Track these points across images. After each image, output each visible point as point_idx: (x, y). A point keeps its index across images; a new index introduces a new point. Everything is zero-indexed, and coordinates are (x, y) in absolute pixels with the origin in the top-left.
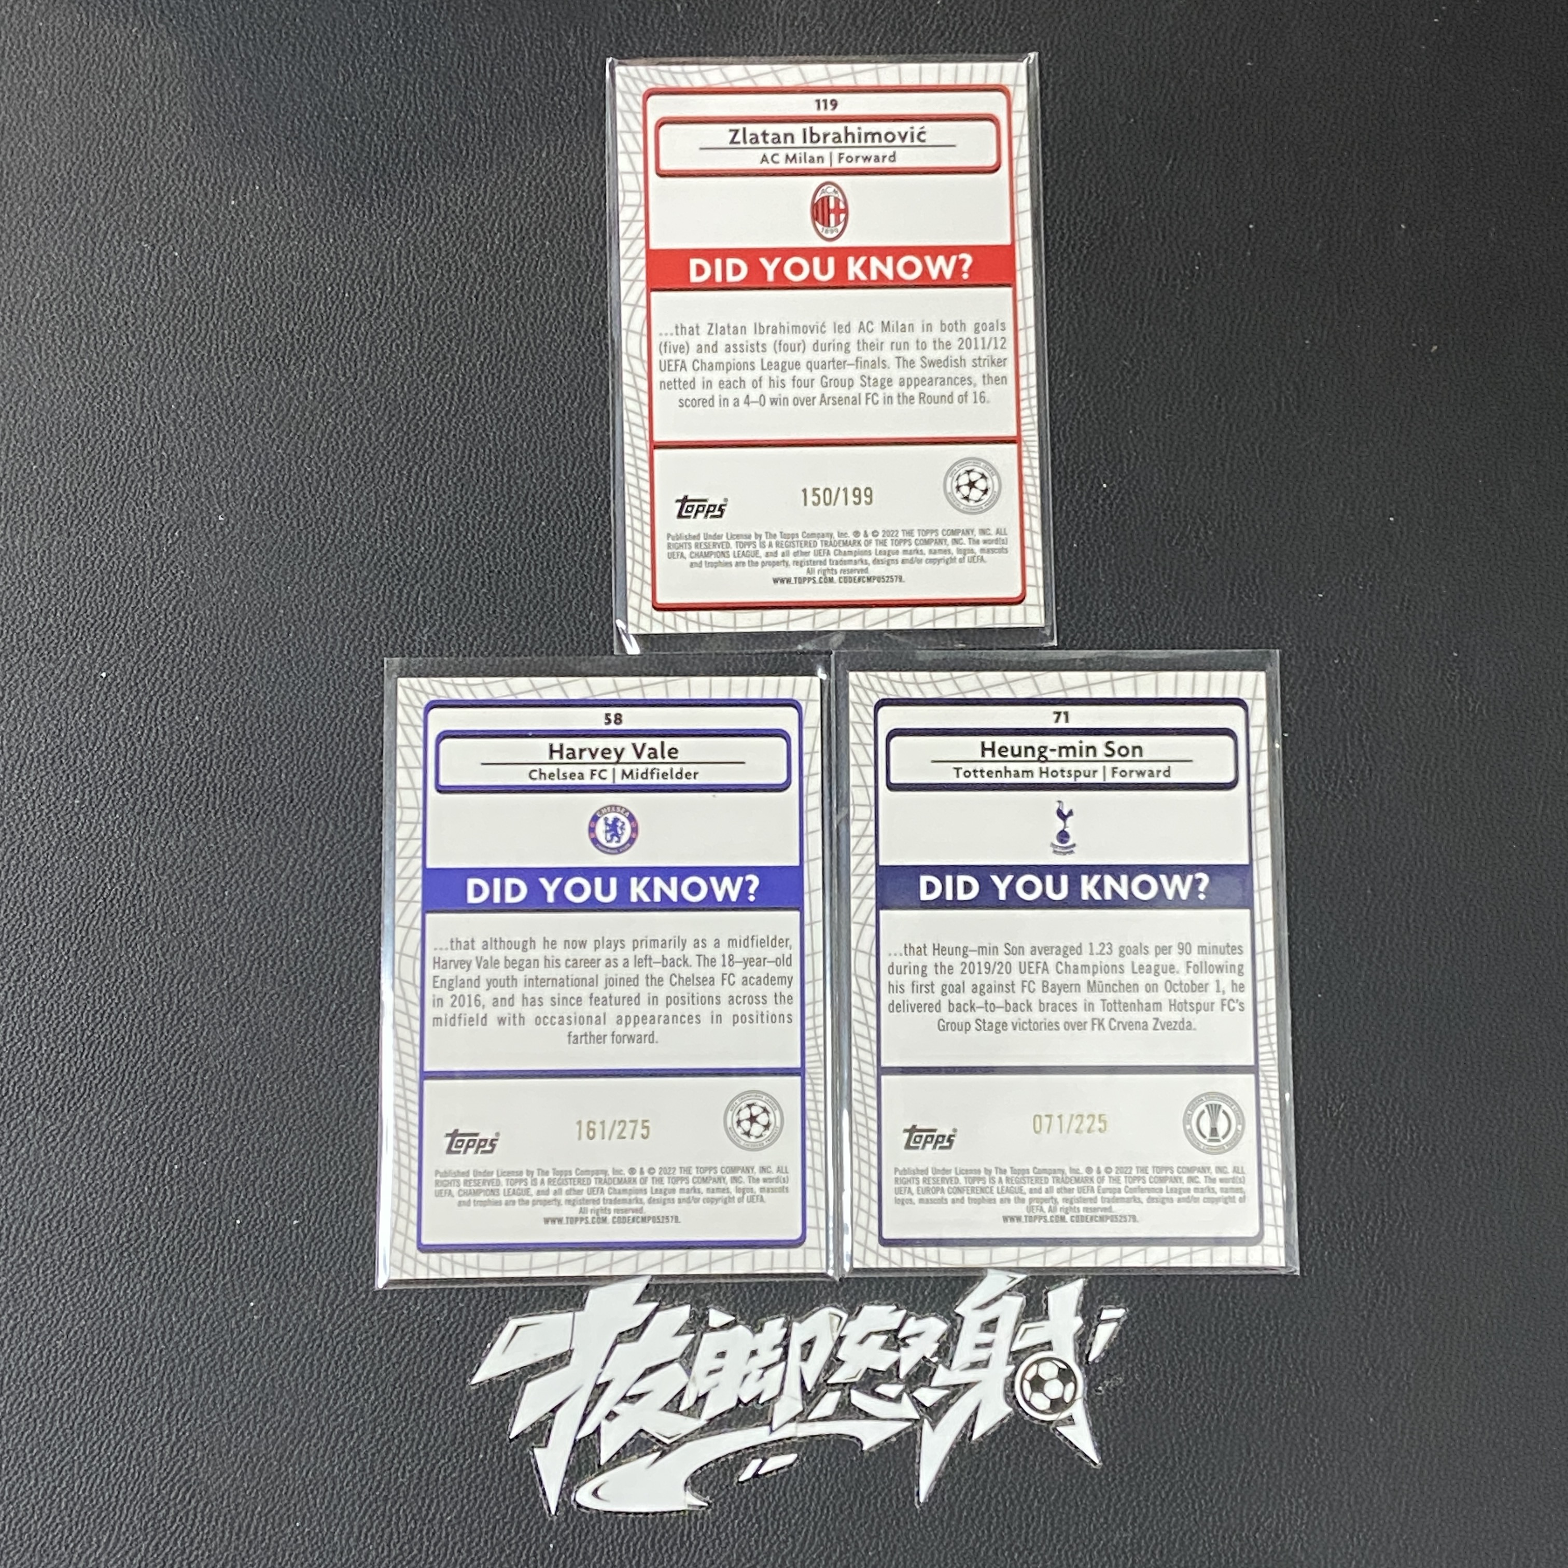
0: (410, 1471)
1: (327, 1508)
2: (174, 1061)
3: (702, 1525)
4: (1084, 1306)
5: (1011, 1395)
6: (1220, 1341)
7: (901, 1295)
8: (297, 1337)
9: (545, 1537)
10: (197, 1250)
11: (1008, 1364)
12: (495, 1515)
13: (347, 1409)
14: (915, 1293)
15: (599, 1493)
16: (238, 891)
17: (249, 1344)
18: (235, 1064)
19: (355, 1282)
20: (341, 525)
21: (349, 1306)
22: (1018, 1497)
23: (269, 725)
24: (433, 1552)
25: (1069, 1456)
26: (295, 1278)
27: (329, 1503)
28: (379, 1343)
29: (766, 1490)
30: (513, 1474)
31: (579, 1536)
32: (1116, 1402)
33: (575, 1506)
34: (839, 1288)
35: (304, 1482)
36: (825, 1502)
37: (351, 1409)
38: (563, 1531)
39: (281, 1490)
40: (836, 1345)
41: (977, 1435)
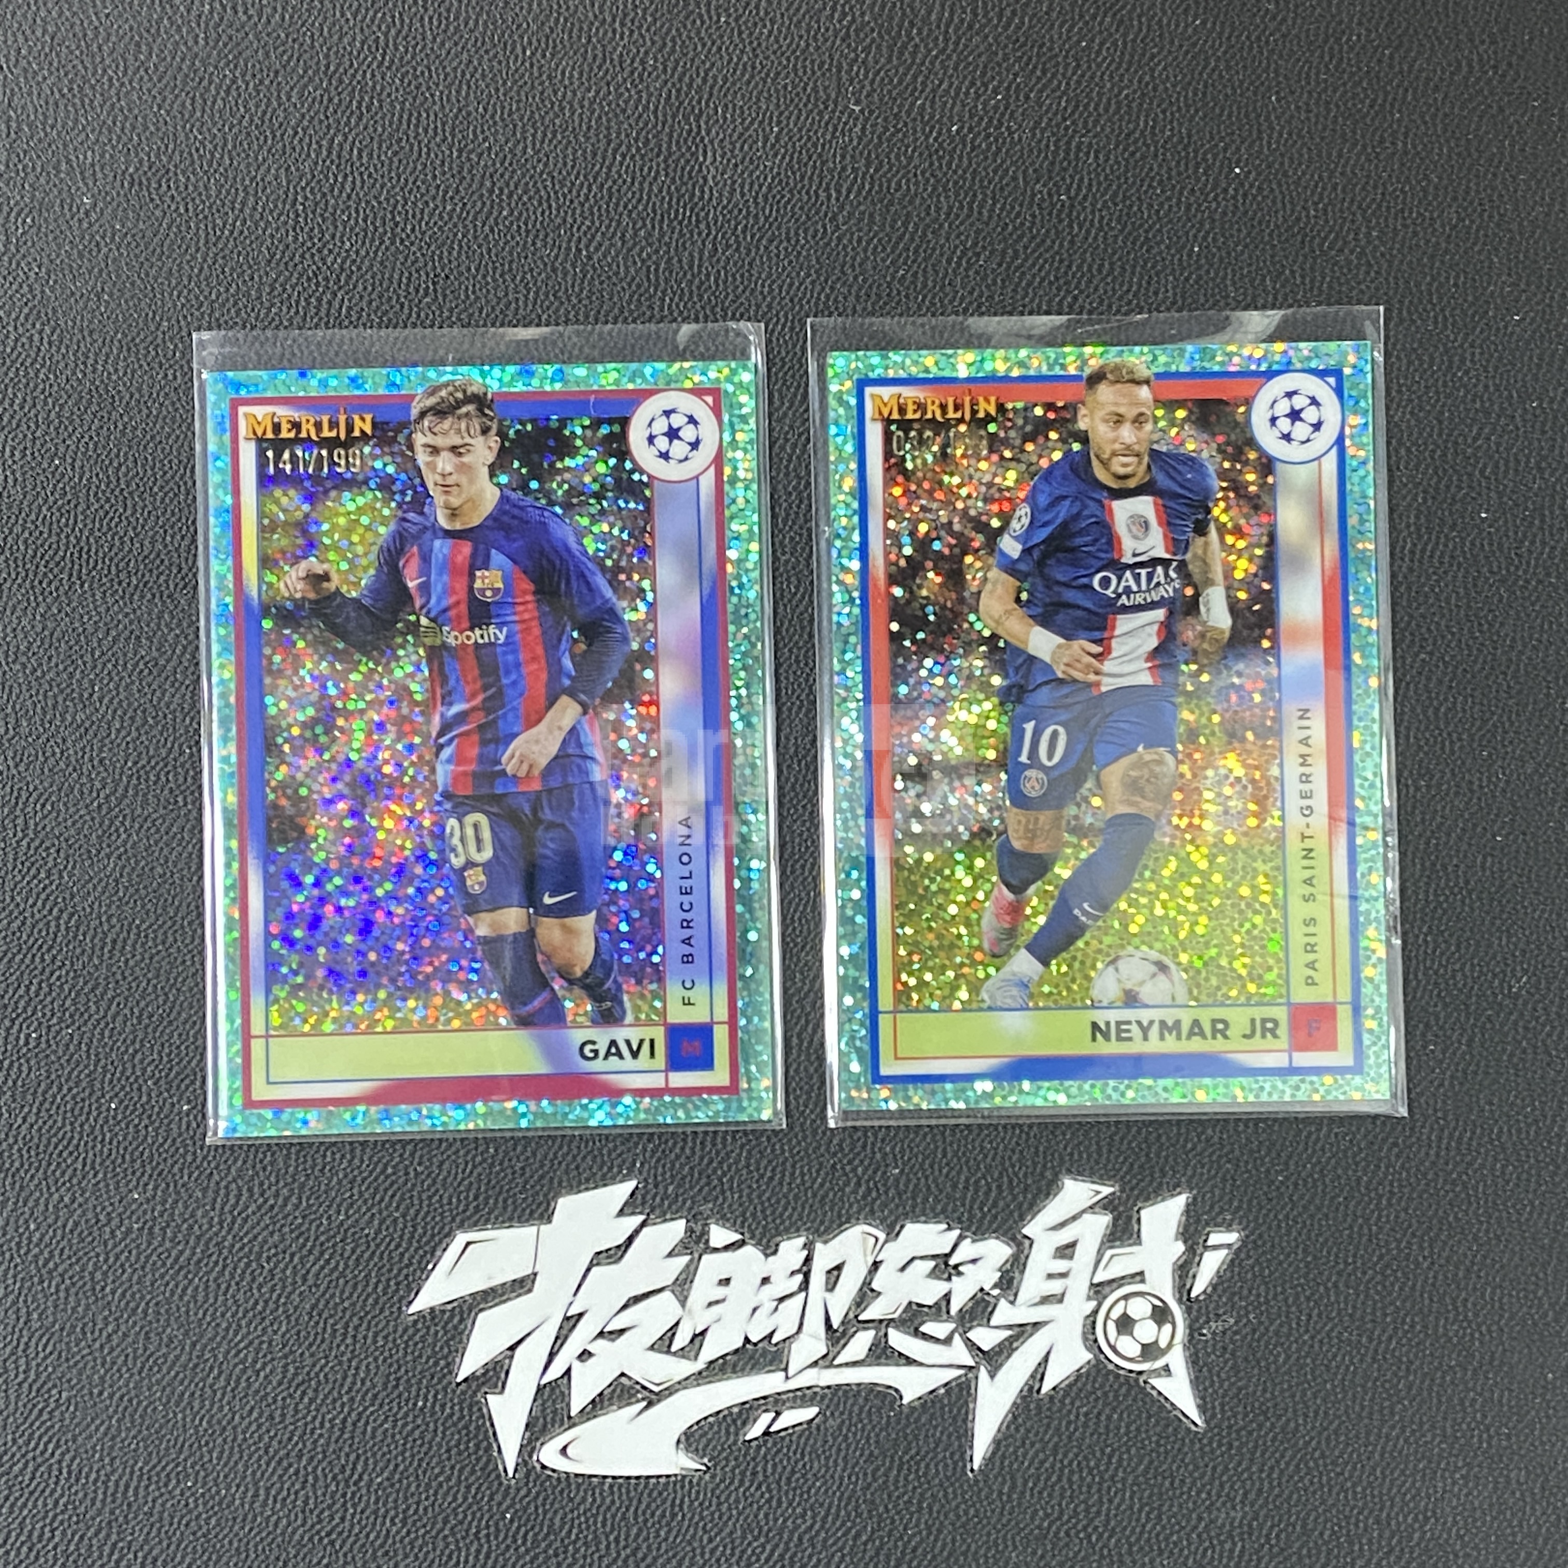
0: (330, 1421)
1: (226, 1465)
2: (31, 901)
3: (698, 1493)
4: (1186, 1227)
5: (1091, 1337)
6: (1359, 1274)
7: (954, 1211)
8: (188, 1252)
9: (500, 1504)
10: (60, 1141)
11: (1089, 1298)
12: (437, 1476)
13: (251, 1343)
14: (971, 1207)
15: (569, 1450)
16: (111, 685)
17: (128, 1258)
18: (109, 906)
19: (261, 1184)
20: (241, 211)
21: (254, 1213)
22: (1097, 1466)
23: (149, 472)
24: (359, 1522)
25: (1164, 1415)
26: (186, 1177)
27: (229, 1458)
28: (291, 1260)
29: (779, 1451)
30: (460, 1426)
31: (544, 1505)
32: (1225, 1349)
33: (538, 1467)
34: (874, 1200)
35: (197, 1432)
36: (853, 1467)
37: (256, 1342)
38: (522, 1499)
39: (168, 1442)
40: (870, 1272)
41: (1047, 1387)
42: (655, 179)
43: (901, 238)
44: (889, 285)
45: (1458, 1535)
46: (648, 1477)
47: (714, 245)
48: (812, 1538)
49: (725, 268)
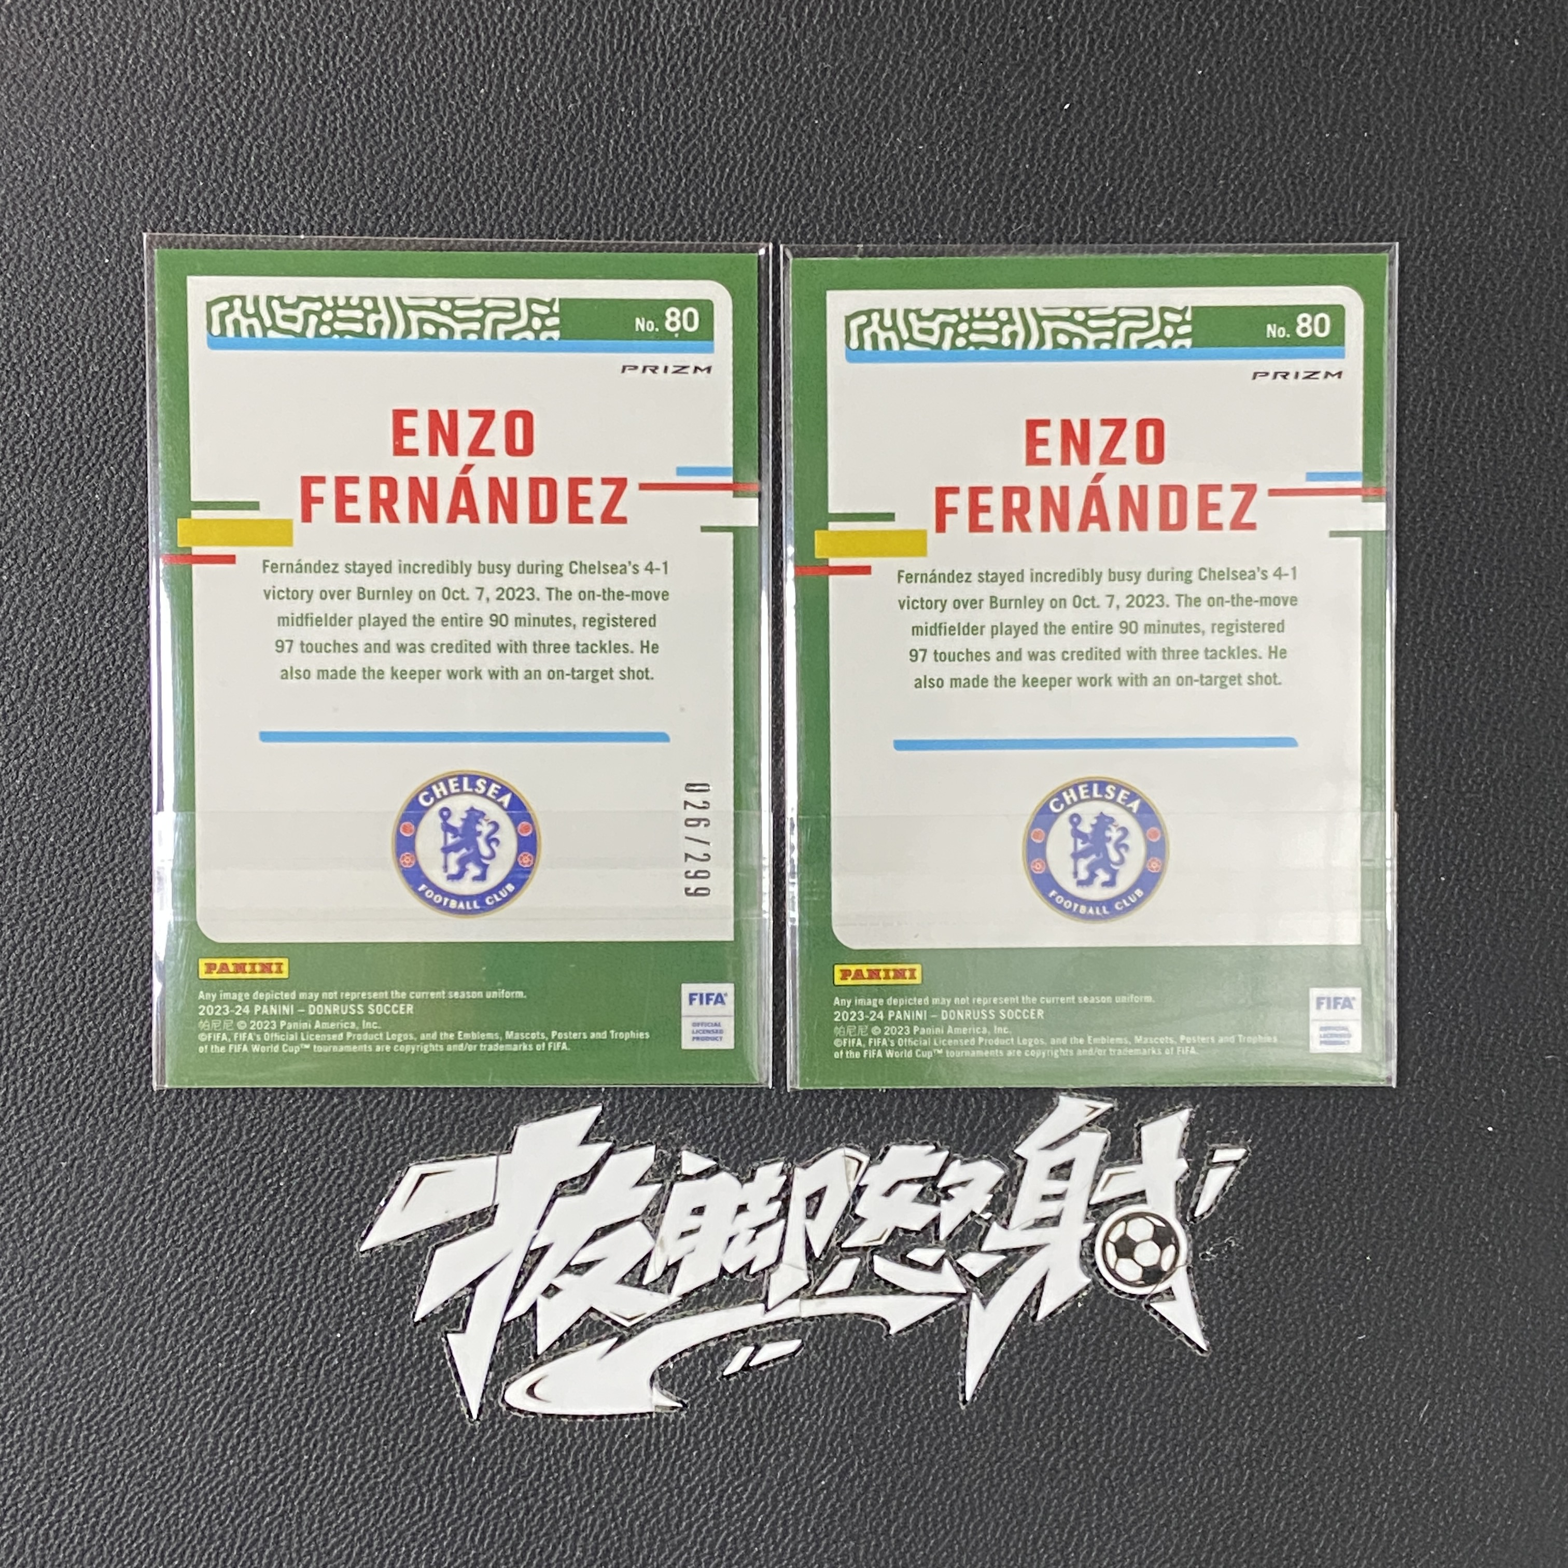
0: (280, 1365)
1: (170, 1413)
3: (675, 1430)
4: (1190, 1144)
5: (1089, 1261)
6: (1374, 1188)
7: (941, 1132)
8: (121, 1191)
9: (464, 1448)
11: (1087, 1220)
12: (396, 1421)
13: (192, 1285)
14: (960, 1126)
15: (536, 1391)
17: (57, 1199)
18: (20, 822)
19: (198, 1117)
21: (191, 1148)
22: (1097, 1394)
23: (44, 344)
24: (315, 1468)
25: (1167, 1340)
26: (116, 1112)
27: (174, 1406)
28: (233, 1198)
29: (759, 1386)
30: (419, 1367)
31: (512, 1447)
32: (1232, 1271)
33: (504, 1407)
34: (856, 1122)
35: (138, 1378)
36: (838, 1402)
37: (198, 1284)
38: (488, 1441)
39: (108, 1390)
40: (853, 1197)
41: (1043, 1313)
43: (870, 68)
44: (858, 121)
46: (622, 1416)
47: (663, 79)
48: (795, 1476)
49: (674, 104)
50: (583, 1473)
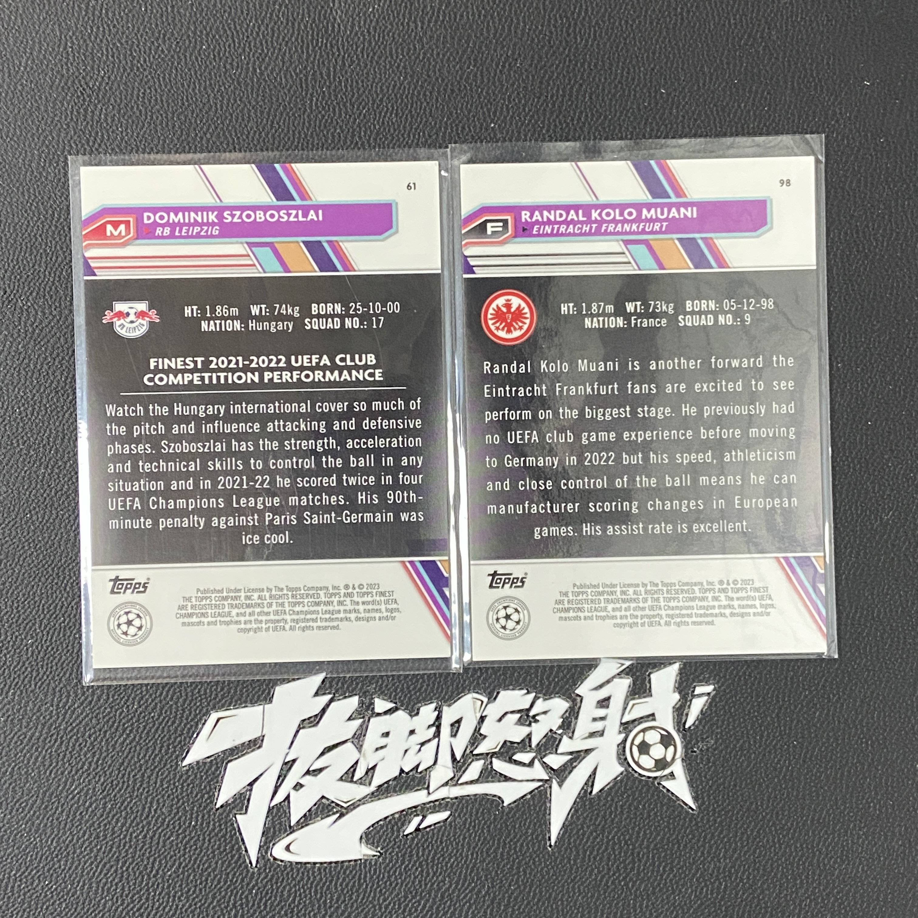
0: (136, 837)
1: (70, 869)
3: (375, 869)
4: (680, 684)
5: (623, 758)
6: (792, 708)
7: (531, 681)
9: (248, 884)
11: (620, 732)
12: (206, 869)
13: (81, 790)
14: (542, 678)
15: (291, 848)
21: (78, 707)
22: (630, 839)
24: (158, 901)
25: (671, 804)
26: (33, 686)
27: (72, 865)
28: (105, 736)
29: (426, 841)
30: (220, 835)
31: (277, 883)
32: (708, 760)
33: (272, 859)
34: (479, 677)
35: (50, 849)
36: (474, 848)
37: (85, 789)
38: (262, 880)
39: (31, 856)
40: (479, 723)
41: (596, 790)
42: (302, 20)
43: (464, 51)
44: (459, 82)
45: (863, 870)
46: (343, 862)
47: (343, 61)
48: (450, 895)
49: (351, 77)
50: (321, 898)
